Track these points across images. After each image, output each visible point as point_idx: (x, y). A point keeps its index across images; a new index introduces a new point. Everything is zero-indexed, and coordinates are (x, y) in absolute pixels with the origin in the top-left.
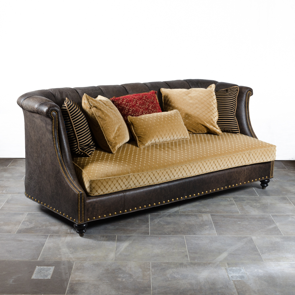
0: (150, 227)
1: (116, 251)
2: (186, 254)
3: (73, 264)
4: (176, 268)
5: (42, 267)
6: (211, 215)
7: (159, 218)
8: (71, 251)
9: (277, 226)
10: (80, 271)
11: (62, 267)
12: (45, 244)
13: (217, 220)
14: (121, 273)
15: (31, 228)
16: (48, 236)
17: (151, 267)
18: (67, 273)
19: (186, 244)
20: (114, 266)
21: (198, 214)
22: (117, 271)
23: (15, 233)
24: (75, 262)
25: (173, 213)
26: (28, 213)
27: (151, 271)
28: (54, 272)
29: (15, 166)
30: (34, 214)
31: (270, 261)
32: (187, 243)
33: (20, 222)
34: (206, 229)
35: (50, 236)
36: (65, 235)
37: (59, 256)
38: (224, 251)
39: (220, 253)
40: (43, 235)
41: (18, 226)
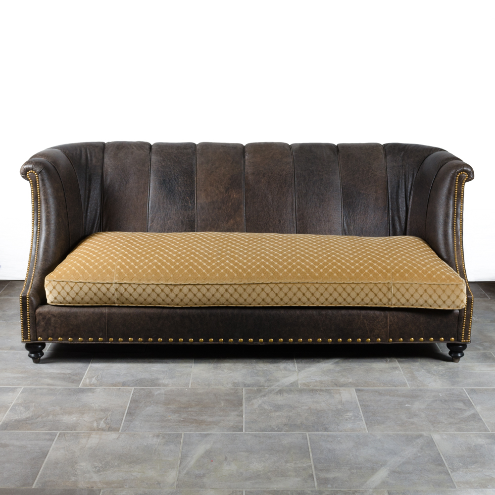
0: (244, 416)
6: (357, 391)
7: (261, 397)
9: (477, 412)
12: (49, 453)
13: (367, 401)
15: (27, 419)
16: (56, 436)
19: (310, 450)
21: (332, 389)
24: (102, 491)
25: (287, 386)
30: (35, 390)
31: (468, 486)
32: (312, 450)
33: (7, 408)
34: (347, 420)
35: (60, 434)
36: (87, 433)
37: (73, 479)
38: (382, 466)
39: (373, 470)
40: (47, 434)
41: (4, 416)
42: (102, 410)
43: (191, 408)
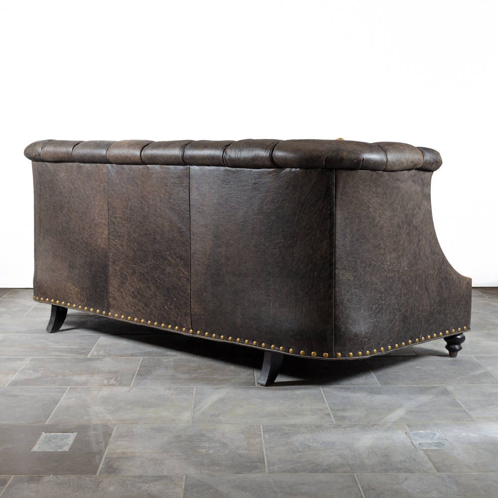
1: (194, 409)
2: (327, 412)
3: (113, 429)
4: (311, 433)
5: (52, 434)
8: (109, 410)
9: (487, 371)
10: (126, 439)
11: (92, 433)
12: (61, 401)
14: (205, 441)
15: (36, 378)
16: (66, 389)
17: (262, 431)
18: (101, 443)
20: (192, 431)
22: (197, 439)
23: (6, 386)
24: (116, 426)
26: (31, 358)
27: (263, 438)
28: (76, 441)
29: (14, 298)
30: (43, 359)
31: (487, 420)
32: (326, 397)
33: (16, 371)
35: (70, 388)
36: (98, 388)
37: (86, 418)
38: (398, 407)
39: (390, 410)
40: (57, 388)
41: (13, 377)
42: (111, 372)
43: (201, 370)
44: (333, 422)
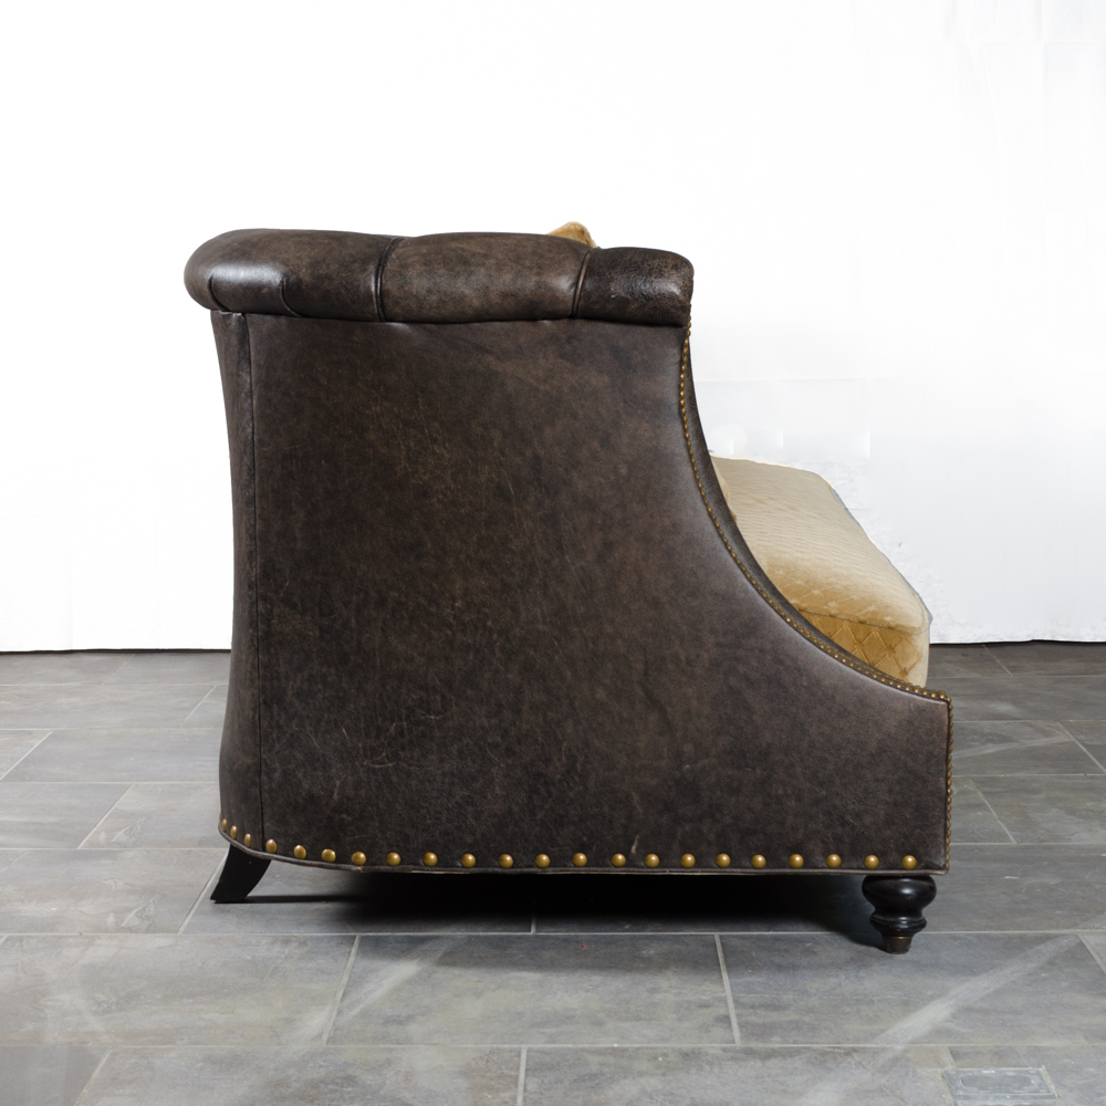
1: (342, 1000)
2: (722, 1011)
3: (100, 1059)
4: (664, 1075)
8: (99, 1004)
10: (128, 1091)
11: (35, 1071)
14: (352, 1098)
17: (523, 1068)
20: (321, 1067)
22: (331, 1091)
24: (110, 1051)
27: (521, 1088)
36: (87, 937)
37: (30, 1026)
38: (932, 997)
39: (908, 1006)
42: (131, 892)
44: (733, 1042)
